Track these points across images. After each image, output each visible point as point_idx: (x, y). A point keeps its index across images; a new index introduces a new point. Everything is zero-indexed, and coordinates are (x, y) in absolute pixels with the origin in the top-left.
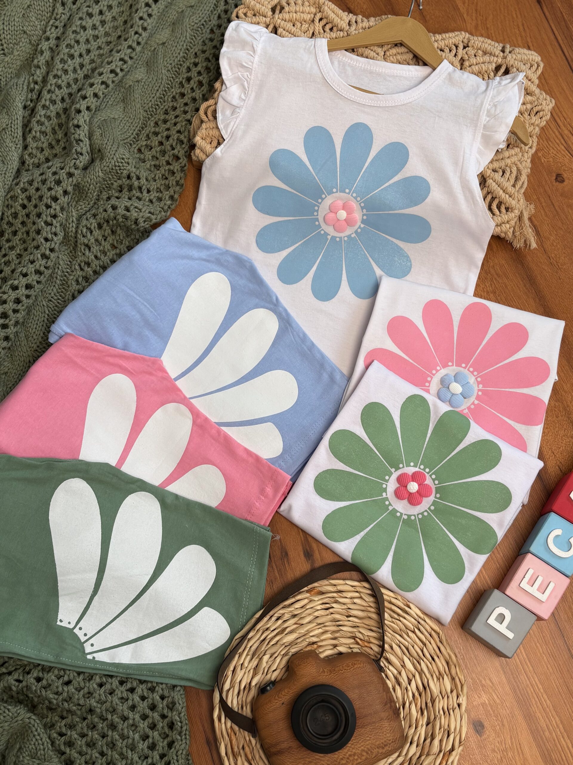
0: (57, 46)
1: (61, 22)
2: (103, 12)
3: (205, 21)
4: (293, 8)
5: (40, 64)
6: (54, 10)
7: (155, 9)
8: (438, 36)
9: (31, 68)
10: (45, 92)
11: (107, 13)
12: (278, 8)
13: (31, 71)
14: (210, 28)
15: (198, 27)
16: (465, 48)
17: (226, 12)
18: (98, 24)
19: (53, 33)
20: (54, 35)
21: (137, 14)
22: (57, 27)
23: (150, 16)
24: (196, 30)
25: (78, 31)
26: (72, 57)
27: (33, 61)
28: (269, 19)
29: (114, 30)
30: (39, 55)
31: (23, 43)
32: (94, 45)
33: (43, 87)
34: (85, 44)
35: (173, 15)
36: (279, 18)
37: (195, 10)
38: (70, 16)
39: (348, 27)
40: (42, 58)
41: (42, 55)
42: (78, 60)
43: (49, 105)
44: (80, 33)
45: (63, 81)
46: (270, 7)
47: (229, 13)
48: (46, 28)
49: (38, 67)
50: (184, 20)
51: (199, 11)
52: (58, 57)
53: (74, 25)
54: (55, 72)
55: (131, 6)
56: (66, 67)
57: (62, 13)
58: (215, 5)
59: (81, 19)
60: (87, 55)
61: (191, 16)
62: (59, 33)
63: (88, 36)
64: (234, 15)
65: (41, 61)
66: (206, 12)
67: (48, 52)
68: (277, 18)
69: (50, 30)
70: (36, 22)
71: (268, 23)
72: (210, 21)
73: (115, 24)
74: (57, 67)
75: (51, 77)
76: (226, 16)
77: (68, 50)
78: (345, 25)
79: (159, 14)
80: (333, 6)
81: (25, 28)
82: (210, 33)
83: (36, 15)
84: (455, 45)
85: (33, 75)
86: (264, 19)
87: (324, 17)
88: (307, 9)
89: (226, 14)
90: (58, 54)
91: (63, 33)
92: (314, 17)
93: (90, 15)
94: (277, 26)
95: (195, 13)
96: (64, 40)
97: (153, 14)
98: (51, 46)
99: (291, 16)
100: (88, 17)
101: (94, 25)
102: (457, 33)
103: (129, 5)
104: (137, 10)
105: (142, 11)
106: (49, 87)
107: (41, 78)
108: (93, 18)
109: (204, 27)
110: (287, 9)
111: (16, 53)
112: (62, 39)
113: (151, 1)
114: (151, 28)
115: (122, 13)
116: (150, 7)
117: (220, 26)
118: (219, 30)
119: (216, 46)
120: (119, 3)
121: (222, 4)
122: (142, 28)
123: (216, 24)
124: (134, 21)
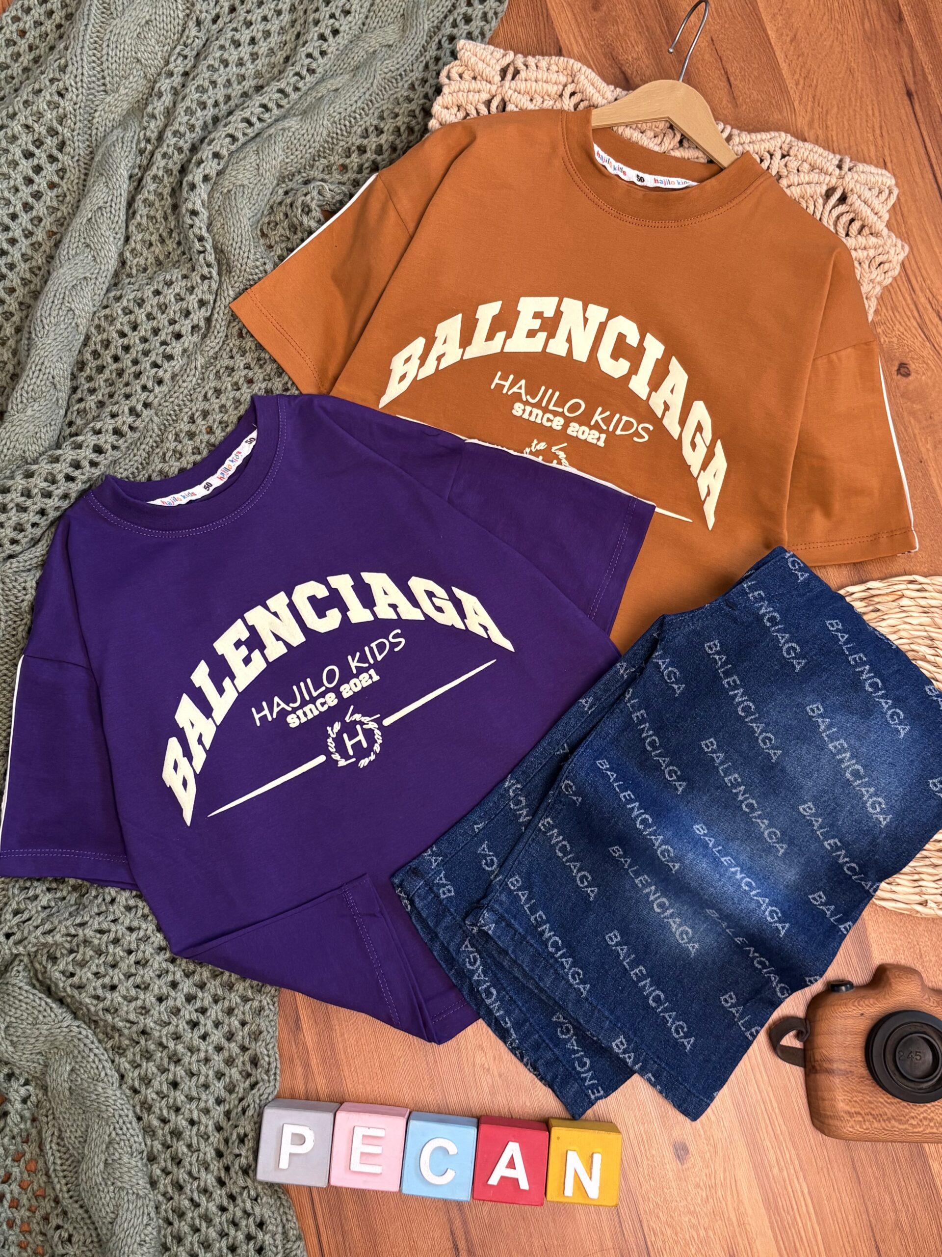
0: (183, 86)
1: (192, 50)
2: (256, 40)
3: (405, 71)
4: (532, 73)
5: (156, 112)
6: (183, 31)
7: (333, 45)
9: (143, 117)
10: (158, 156)
11: (261, 43)
12: (511, 70)
13: (141, 122)
14: (410, 82)
15: (393, 77)
16: (783, 157)
17: (437, 59)
18: (247, 57)
19: (178, 66)
20: (181, 69)
21: (305, 48)
22: (185, 57)
23: (323, 53)
24: (388, 80)
25: (216, 66)
26: (203, 106)
27: (146, 104)
28: (495, 86)
29: (269, 69)
30: (156, 98)
31: (134, 77)
32: (236, 90)
33: (157, 148)
34: (224, 86)
35: (359, 54)
36: (510, 87)
37: (393, 51)
38: (207, 40)
40: (159, 104)
41: (160, 97)
42: (210, 112)
43: (163, 176)
44: (218, 70)
45: (186, 142)
46: (499, 68)
47: (441, 63)
48: (169, 56)
49: (153, 116)
50: (374, 63)
51: (399, 55)
52: (183, 104)
53: (210, 57)
54: (176, 127)
55: (298, 36)
56: (193, 121)
57: (195, 36)
58: (423, 47)
59: (222, 47)
60: (226, 103)
61: (385, 60)
62: (189, 66)
63: (231, 74)
65: (158, 109)
66: (408, 57)
67: (169, 95)
68: (507, 88)
69: (175, 61)
70: (157, 47)
71: (494, 92)
72: (412, 71)
73: (273, 59)
74: (179, 119)
75: (169, 133)
76: (435, 68)
77: (198, 95)
79: (337, 52)
80: (593, 75)
81: (139, 55)
82: (409, 88)
83: (157, 36)
84: (768, 152)
85: (145, 129)
86: (488, 86)
87: (578, 91)
88: (554, 77)
89: (436, 64)
90: (183, 98)
91: (194, 66)
92: (564, 89)
93: (237, 44)
94: (507, 99)
95: (393, 57)
96: (193, 79)
97: (329, 51)
98: (175, 85)
99: (529, 86)
100: (232, 46)
101: (241, 59)
102: (773, 134)
103: (295, 33)
104: (306, 42)
105: (312, 44)
106: (165, 149)
107: (156, 134)
108: (240, 49)
109: (402, 79)
110: (523, 74)
111: (122, 91)
112: (191, 76)
113: (327, 32)
114: (323, 72)
115: (285, 45)
116: (325, 40)
117: (426, 81)
118: (423, 87)
119: (414, 111)
120: (282, 28)
121: (434, 46)
122: (308, 70)
123: (420, 77)
124: (298, 58)
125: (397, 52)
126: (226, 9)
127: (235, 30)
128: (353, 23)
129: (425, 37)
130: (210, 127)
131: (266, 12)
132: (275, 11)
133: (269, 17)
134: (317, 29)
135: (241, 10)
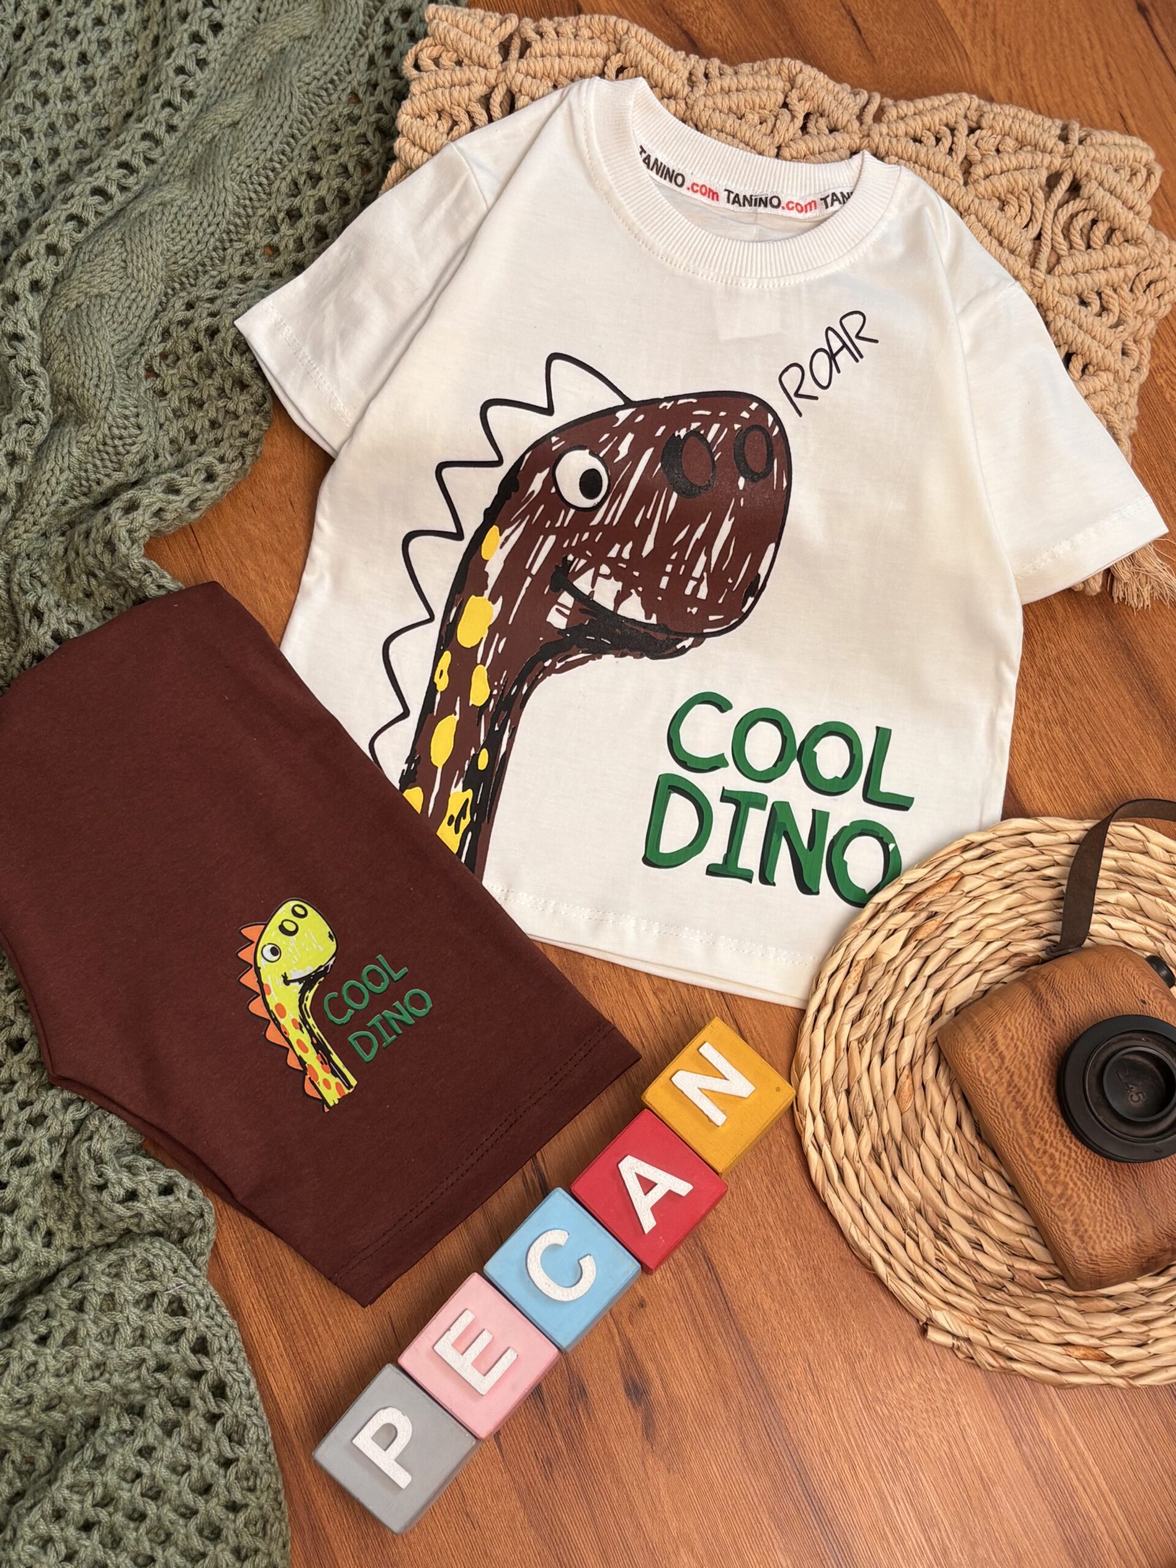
2: (89, 56)
3: (338, 74)
4: (552, 45)
7: (215, 48)
8: (904, 107)
11: (97, 60)
12: (516, 43)
14: (349, 90)
15: (321, 88)
16: (972, 131)
17: (388, 49)
18: (76, 86)
21: (170, 60)
23: (202, 63)
24: (314, 94)
25: (29, 104)
28: (494, 72)
29: (116, 100)
32: (66, 139)
34: (46, 135)
35: (258, 57)
36: (518, 71)
37: (313, 46)
38: (9, 68)
39: (687, 89)
42: (28, 178)
44: (33, 110)
46: (496, 42)
47: (396, 53)
50: (287, 71)
51: (323, 50)
53: (17, 92)
55: (156, 41)
58: (361, 32)
59: (35, 75)
60: (52, 161)
61: (302, 62)
63: (54, 115)
64: (409, 61)
66: (338, 52)
68: (513, 71)
71: (493, 82)
72: (350, 72)
73: (119, 85)
76: (388, 62)
78: (680, 83)
79: (224, 59)
80: (648, 37)
82: (349, 101)
84: (947, 125)
86: (483, 72)
87: (628, 64)
88: (587, 47)
89: (388, 56)
92: (605, 65)
93: (58, 67)
94: (515, 89)
95: (314, 55)
97: (210, 58)
99: (548, 65)
100: (51, 70)
101: (68, 89)
102: (949, 97)
103: (151, 37)
104: (172, 50)
105: (182, 52)
108: (64, 74)
109: (335, 89)
110: (537, 47)
113: (204, 30)
114: (205, 92)
115: (136, 59)
116: (202, 42)
117: (375, 86)
118: (372, 95)
119: (364, 135)
120: (127, 33)
121: (379, 29)
122: (182, 94)
123: (364, 80)
124: (163, 77)
125: (320, 47)
126: (34, 14)
127: (54, 45)
128: (243, 10)
129: (361, 17)
130: (32, 203)
131: (99, 11)
132: (113, 8)
133: (105, 18)
134: (186, 26)
135: (59, 14)
